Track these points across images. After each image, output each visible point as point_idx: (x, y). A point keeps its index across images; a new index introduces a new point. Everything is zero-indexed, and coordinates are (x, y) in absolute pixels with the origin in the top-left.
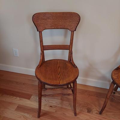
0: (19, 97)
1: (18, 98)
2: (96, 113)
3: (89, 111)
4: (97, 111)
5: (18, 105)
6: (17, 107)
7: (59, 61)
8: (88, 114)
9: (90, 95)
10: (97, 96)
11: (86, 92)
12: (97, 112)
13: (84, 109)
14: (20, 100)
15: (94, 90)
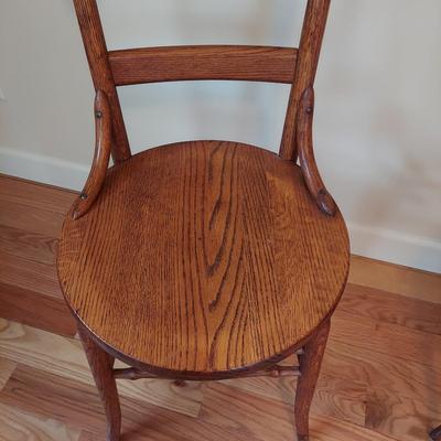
0: (24, 322)
1: (17, 329)
2: (414, 432)
3: (376, 415)
4: (417, 415)
5: (13, 367)
6: (11, 378)
7: (219, 156)
8: (368, 433)
9: (382, 319)
10: (420, 328)
11: (364, 298)
12: (416, 423)
13: (347, 403)
14: (26, 338)
15: (405, 289)
